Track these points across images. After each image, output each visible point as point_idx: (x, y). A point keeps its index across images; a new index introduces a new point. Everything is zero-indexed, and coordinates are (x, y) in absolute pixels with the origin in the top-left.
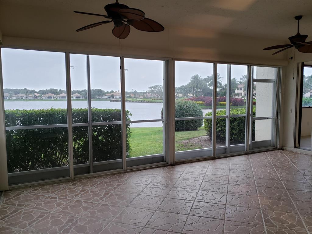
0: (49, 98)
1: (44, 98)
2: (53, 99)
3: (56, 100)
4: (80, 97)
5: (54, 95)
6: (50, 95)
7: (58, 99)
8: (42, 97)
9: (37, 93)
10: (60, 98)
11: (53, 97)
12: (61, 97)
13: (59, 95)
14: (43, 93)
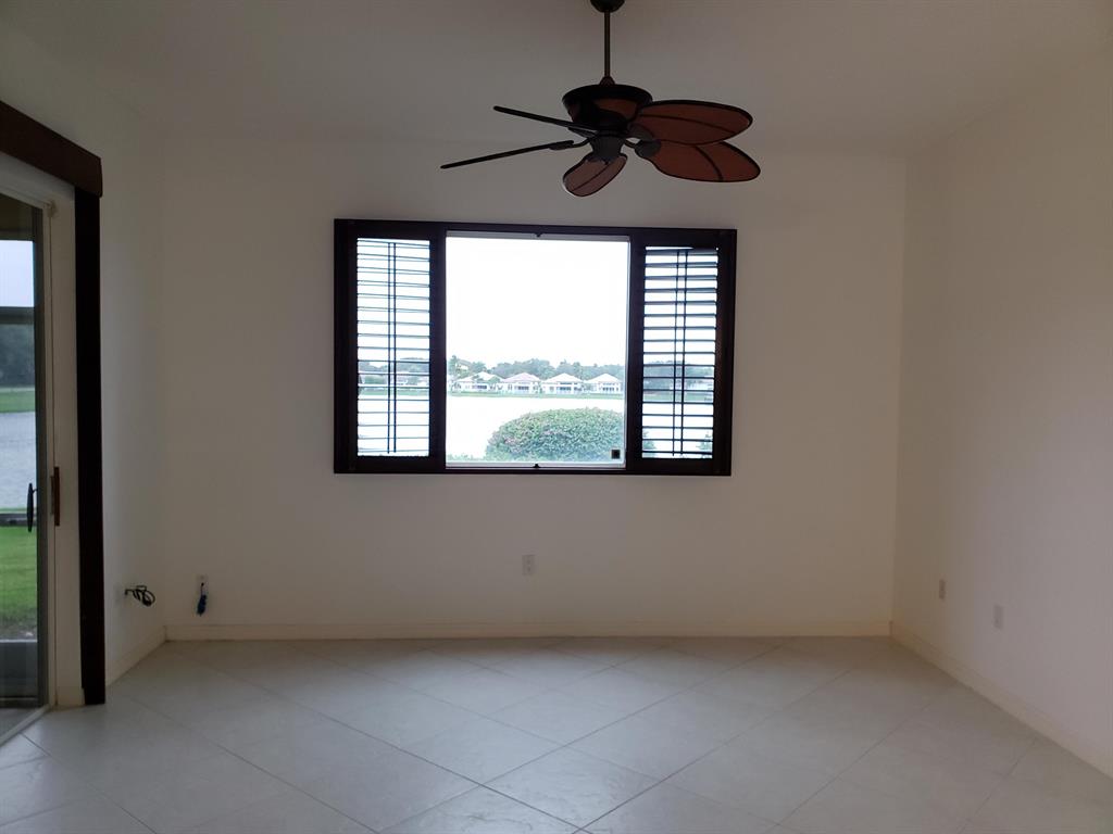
0: (520, 388)
1: (505, 387)
2: (531, 391)
3: (540, 393)
4: (615, 387)
5: (537, 379)
6: (525, 377)
7: (547, 391)
8: (500, 385)
9: (489, 372)
10: (552, 388)
11: (531, 386)
12: (555, 386)
13: (549, 380)
14: (505, 371)
